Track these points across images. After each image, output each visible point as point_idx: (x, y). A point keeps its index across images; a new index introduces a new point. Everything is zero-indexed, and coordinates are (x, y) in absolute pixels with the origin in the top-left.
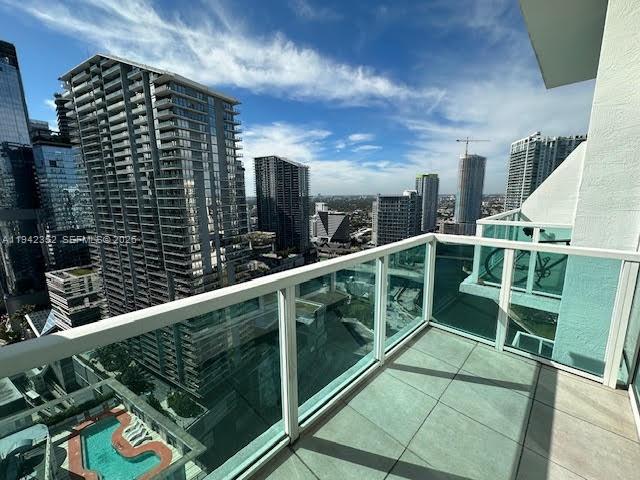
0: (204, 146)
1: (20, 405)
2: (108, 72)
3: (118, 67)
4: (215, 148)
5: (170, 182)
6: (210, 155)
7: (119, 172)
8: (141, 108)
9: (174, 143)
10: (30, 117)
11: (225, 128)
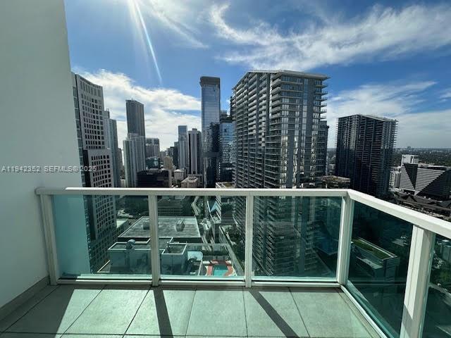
0: (297, 113)
1: (199, 240)
2: (251, 80)
3: (256, 75)
4: (305, 114)
6: (301, 120)
7: (249, 133)
8: (264, 96)
9: (278, 114)
10: (222, 109)
11: (314, 98)
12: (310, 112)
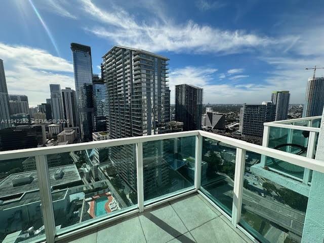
0: (152, 81)
2: (118, 53)
3: (121, 50)
4: (156, 82)
5: (137, 97)
6: (154, 85)
7: (119, 93)
8: (128, 66)
9: (139, 80)
10: (93, 73)
11: (161, 72)
12: (160, 80)
